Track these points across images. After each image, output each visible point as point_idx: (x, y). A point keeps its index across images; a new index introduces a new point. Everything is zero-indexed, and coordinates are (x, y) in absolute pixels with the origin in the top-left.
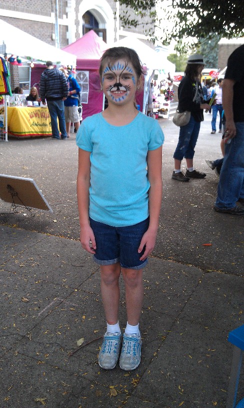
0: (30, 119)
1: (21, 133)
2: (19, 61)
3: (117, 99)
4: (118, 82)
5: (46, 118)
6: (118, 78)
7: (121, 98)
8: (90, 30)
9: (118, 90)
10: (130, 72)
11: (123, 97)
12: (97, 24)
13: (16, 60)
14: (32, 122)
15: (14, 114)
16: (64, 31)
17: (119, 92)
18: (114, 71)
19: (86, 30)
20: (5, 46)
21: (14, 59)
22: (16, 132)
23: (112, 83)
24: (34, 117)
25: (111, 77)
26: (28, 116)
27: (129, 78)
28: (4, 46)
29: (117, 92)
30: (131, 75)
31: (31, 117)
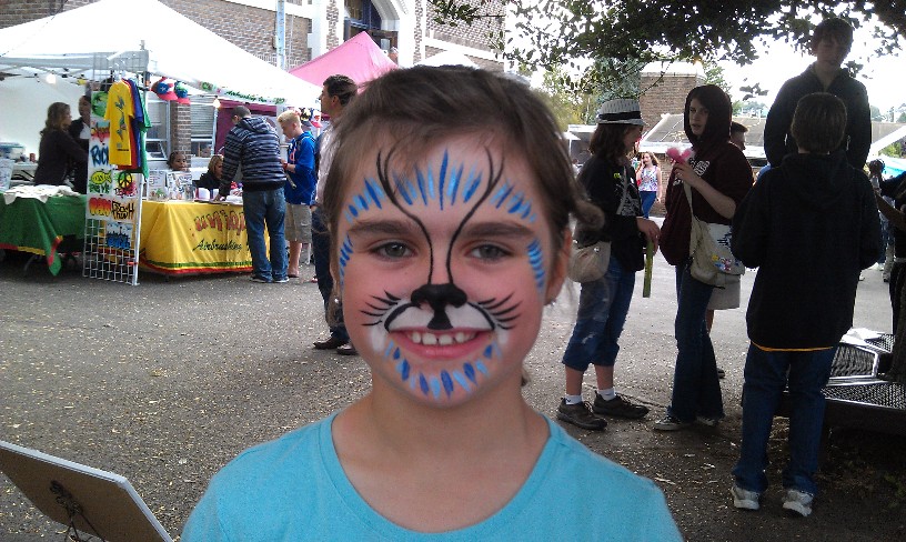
0: (197, 234)
1: (171, 265)
2: (181, 94)
3: (435, 381)
4: (440, 278)
5: (240, 230)
6: (440, 254)
7: (458, 377)
8: (361, 30)
9: (440, 323)
10: (516, 218)
11: (469, 370)
12: (377, 20)
13: (172, 89)
14: (199, 241)
15: (158, 217)
16: (304, 31)
17: (446, 339)
18: (416, 208)
19: (351, 32)
20: (146, 54)
21: (168, 86)
22: (157, 264)
23: (404, 278)
24: (209, 228)
25: (398, 242)
26: (193, 226)
27: (508, 253)
28: (144, 55)
29: (430, 339)
30: (521, 231)
31: (199, 228)
